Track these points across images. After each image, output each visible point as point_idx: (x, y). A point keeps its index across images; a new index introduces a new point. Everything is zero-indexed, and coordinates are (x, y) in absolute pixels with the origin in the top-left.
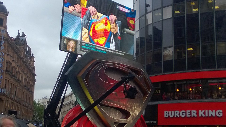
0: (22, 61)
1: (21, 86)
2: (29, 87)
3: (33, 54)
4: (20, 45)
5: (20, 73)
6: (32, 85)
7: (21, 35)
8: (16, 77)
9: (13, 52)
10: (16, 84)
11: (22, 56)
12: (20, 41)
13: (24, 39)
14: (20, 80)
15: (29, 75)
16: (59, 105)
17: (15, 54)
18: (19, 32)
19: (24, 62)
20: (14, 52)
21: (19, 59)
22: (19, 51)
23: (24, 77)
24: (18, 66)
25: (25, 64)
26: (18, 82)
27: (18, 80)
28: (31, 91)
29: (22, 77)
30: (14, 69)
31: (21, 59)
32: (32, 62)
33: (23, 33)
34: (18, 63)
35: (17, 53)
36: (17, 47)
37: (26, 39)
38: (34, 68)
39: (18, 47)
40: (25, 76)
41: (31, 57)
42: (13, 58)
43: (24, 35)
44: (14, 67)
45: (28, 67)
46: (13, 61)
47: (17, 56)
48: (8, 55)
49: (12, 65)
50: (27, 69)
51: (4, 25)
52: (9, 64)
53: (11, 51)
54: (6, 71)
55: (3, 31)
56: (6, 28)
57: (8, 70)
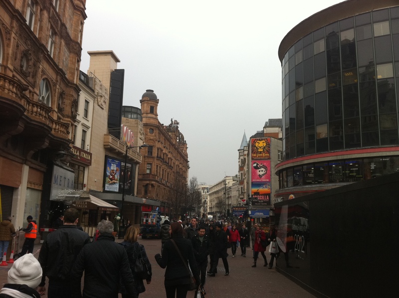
0: (174, 148)
1: (173, 172)
2: (181, 173)
3: (185, 141)
4: (171, 132)
5: (172, 160)
6: (185, 171)
7: (174, 122)
8: (168, 163)
9: (164, 140)
10: (168, 170)
11: (174, 143)
12: (172, 128)
15: (182, 162)
18: (172, 120)
19: (176, 149)
20: (166, 139)
21: (171, 146)
22: (171, 138)
24: (169, 152)
25: (177, 151)
26: (170, 168)
27: (171, 166)
28: (184, 177)
29: (174, 163)
30: (165, 155)
31: (173, 145)
34: (170, 149)
35: (168, 140)
36: (168, 134)
38: (186, 155)
39: (170, 134)
40: (177, 163)
41: (183, 143)
42: (165, 145)
43: (177, 123)
44: (166, 153)
45: (180, 154)
46: (164, 147)
47: (168, 143)
48: (159, 141)
49: (164, 152)
50: (179, 156)
51: (154, 113)
52: (160, 150)
53: (162, 138)
54: (157, 157)
55: (154, 118)
56: (156, 115)
57: (159, 156)
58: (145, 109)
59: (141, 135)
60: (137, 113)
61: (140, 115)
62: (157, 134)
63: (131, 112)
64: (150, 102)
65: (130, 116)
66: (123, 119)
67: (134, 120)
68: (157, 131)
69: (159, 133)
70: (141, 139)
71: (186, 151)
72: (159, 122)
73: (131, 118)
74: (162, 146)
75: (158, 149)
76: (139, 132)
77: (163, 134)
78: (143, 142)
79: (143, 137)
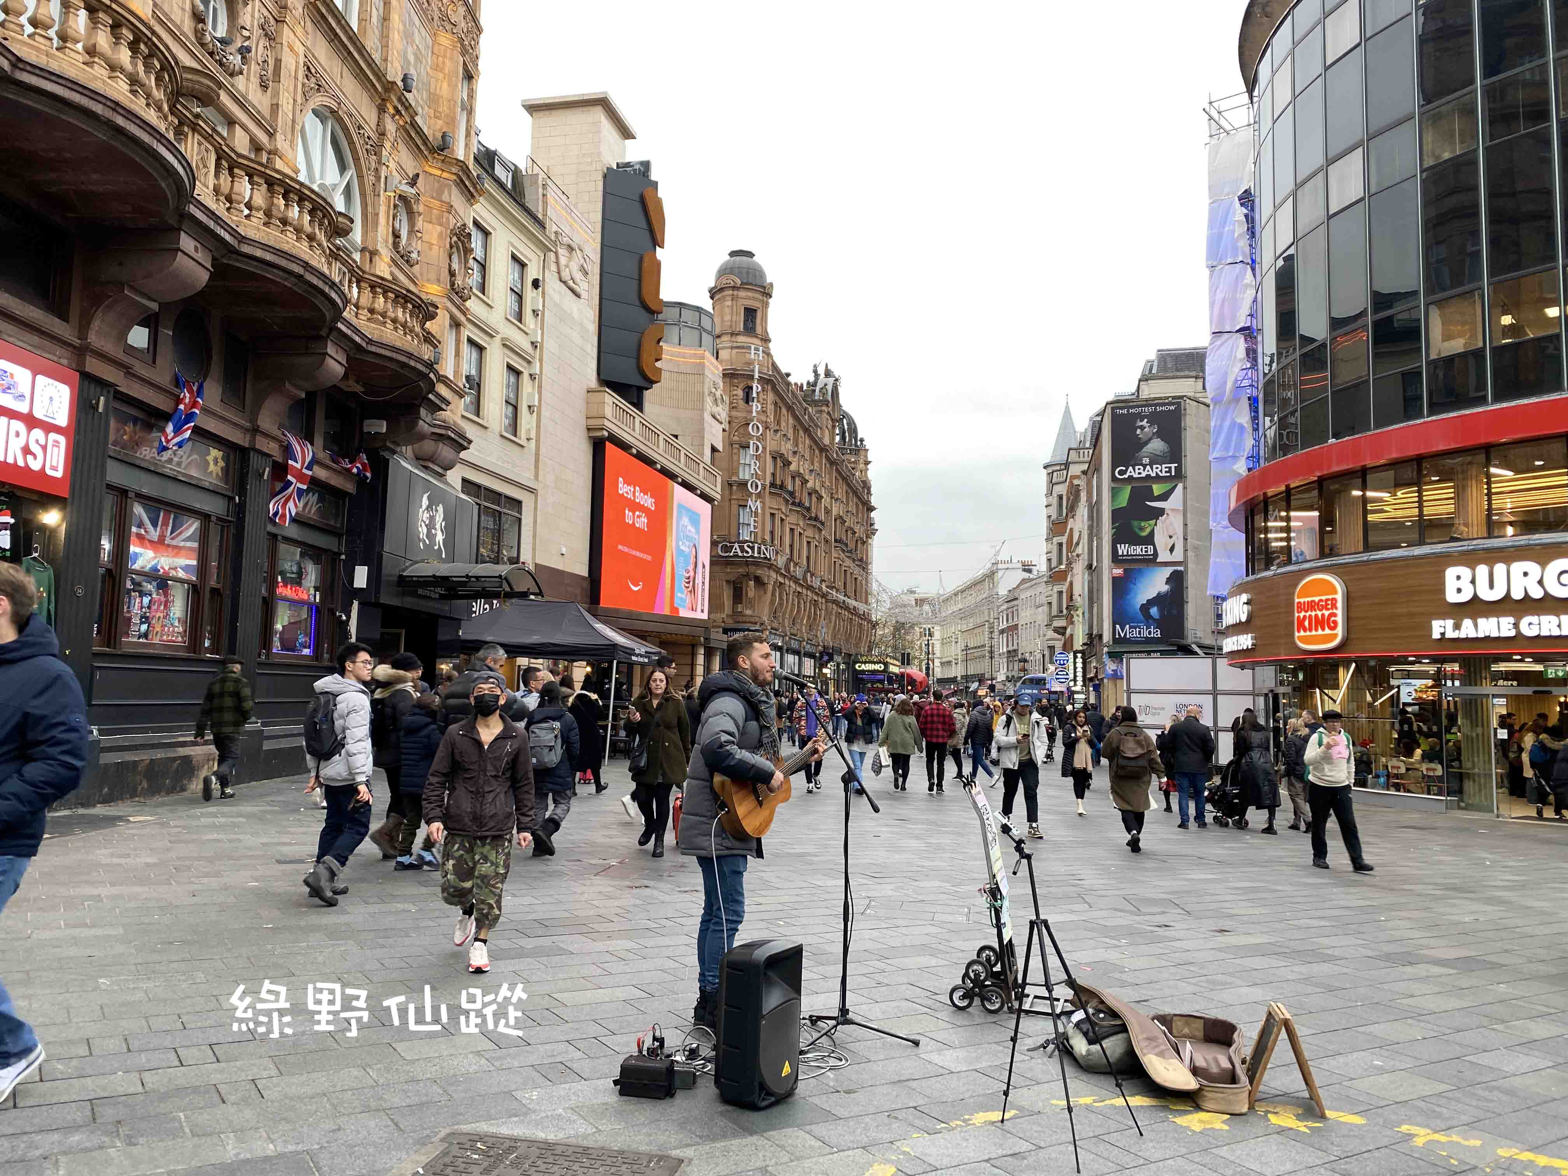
0: (827, 457)
1: (826, 541)
2: (852, 545)
3: (862, 441)
4: (816, 403)
5: (820, 498)
6: (862, 539)
8: (808, 509)
9: (795, 428)
10: (809, 532)
11: (826, 441)
12: (817, 390)
13: (831, 386)
14: (822, 517)
15: (852, 507)
17: (801, 433)
19: (832, 463)
20: (798, 427)
21: (817, 452)
22: (816, 425)
23: (834, 512)
24: (811, 471)
25: (839, 472)
26: (815, 526)
27: (816, 519)
28: (861, 560)
29: (828, 512)
30: (798, 481)
31: (823, 449)
32: (862, 465)
34: (812, 463)
35: (806, 430)
36: (806, 411)
37: (836, 386)
38: (866, 486)
40: (837, 509)
41: (858, 449)
42: (796, 444)
44: (800, 475)
45: (846, 480)
46: (795, 453)
47: (808, 440)
48: (776, 432)
49: (793, 468)
50: (843, 486)
51: (759, 330)
53: (787, 423)
54: (773, 485)
55: (757, 349)
56: (766, 340)
57: (778, 482)
58: (727, 317)
59: (716, 403)
60: (699, 327)
62: (770, 408)
63: (679, 324)
64: (742, 294)
65: (674, 335)
68: (771, 397)
69: (775, 403)
70: (714, 417)
71: (864, 471)
72: (775, 367)
74: (786, 448)
75: (774, 458)
76: (707, 392)
77: (790, 408)
78: (724, 430)
79: (723, 412)
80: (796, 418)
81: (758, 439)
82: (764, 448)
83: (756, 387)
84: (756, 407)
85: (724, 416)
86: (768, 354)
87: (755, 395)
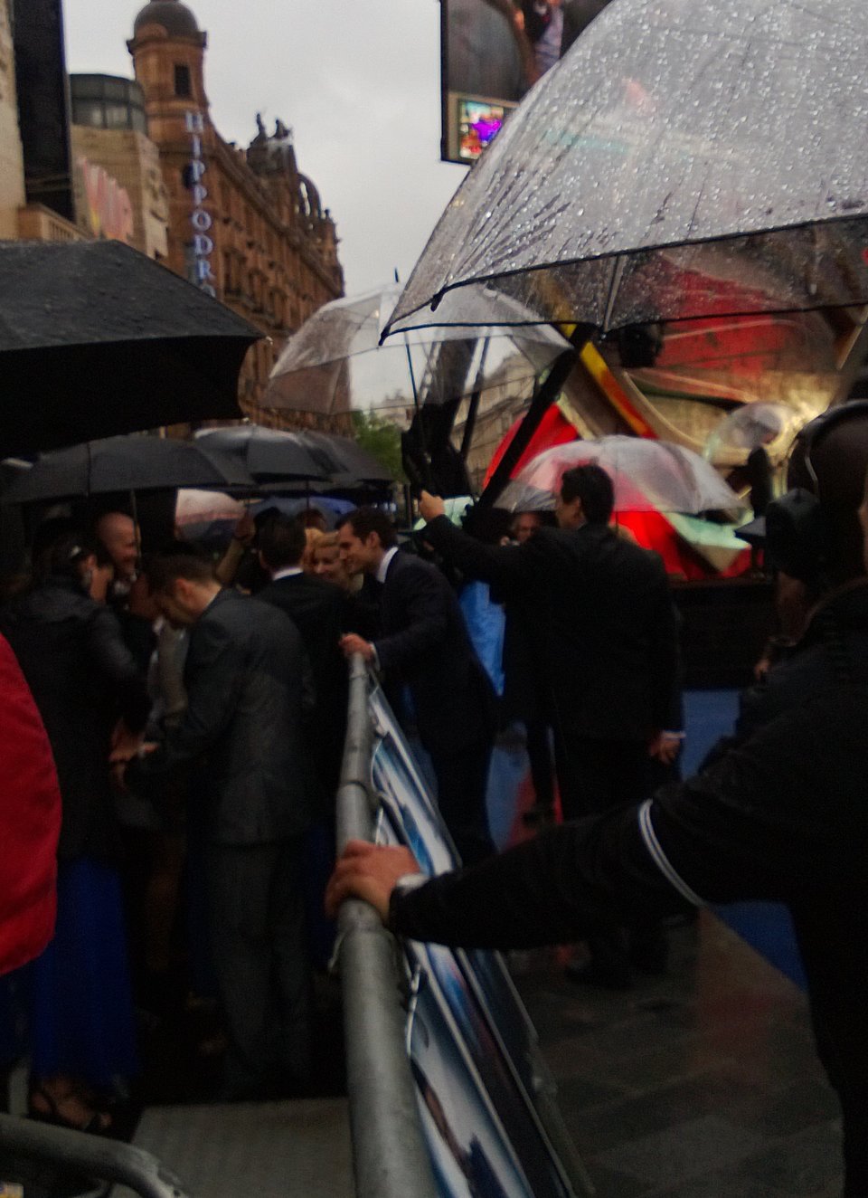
0: (289, 244)
3: (327, 211)
4: (269, 173)
7: (270, 130)
8: (272, 315)
9: (247, 212)
11: (285, 223)
12: (268, 157)
13: (285, 150)
16: (460, 418)
17: (255, 216)
18: (259, 121)
19: (295, 249)
20: (251, 209)
21: (275, 236)
22: (272, 202)
24: (271, 265)
25: (303, 260)
30: (256, 280)
31: (282, 234)
32: (329, 245)
33: (277, 122)
34: (270, 252)
35: (261, 212)
36: (257, 186)
37: (291, 149)
38: (338, 271)
39: (264, 183)
41: (323, 227)
42: (250, 233)
43: (282, 132)
44: (256, 271)
45: (312, 268)
46: (250, 245)
47: (263, 225)
48: (226, 221)
49: (250, 264)
50: (310, 278)
51: (194, 92)
52: (234, 262)
53: (239, 205)
54: (228, 290)
55: (194, 119)
56: (204, 103)
57: (234, 285)
58: (154, 78)
59: (155, 196)
60: (125, 102)
61: (141, 108)
62: (216, 190)
63: (102, 101)
64: (170, 47)
65: (97, 116)
66: (75, 132)
67: (118, 134)
68: (216, 177)
69: (222, 185)
70: (154, 214)
71: (333, 253)
72: (217, 137)
73: (105, 126)
74: (239, 240)
75: (227, 256)
76: (143, 184)
77: (240, 188)
78: (167, 230)
79: (162, 206)
80: (249, 199)
81: (209, 233)
82: (214, 245)
83: (198, 168)
84: (200, 192)
85: (164, 212)
86: (207, 121)
87: (196, 177)
